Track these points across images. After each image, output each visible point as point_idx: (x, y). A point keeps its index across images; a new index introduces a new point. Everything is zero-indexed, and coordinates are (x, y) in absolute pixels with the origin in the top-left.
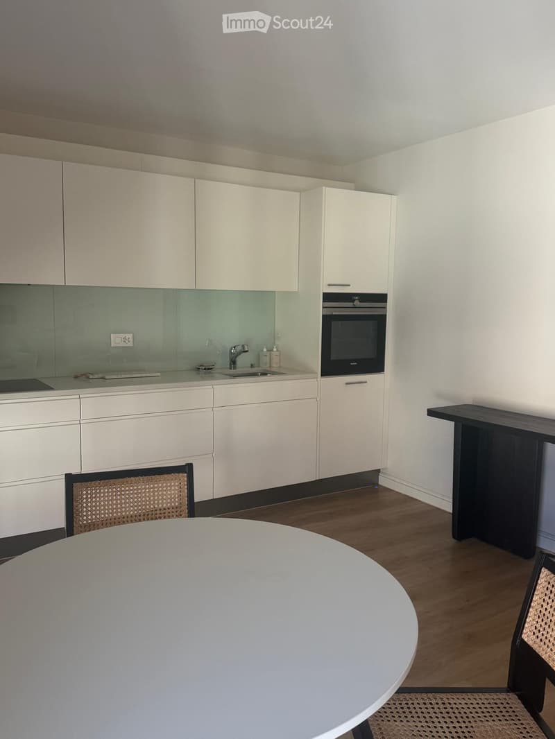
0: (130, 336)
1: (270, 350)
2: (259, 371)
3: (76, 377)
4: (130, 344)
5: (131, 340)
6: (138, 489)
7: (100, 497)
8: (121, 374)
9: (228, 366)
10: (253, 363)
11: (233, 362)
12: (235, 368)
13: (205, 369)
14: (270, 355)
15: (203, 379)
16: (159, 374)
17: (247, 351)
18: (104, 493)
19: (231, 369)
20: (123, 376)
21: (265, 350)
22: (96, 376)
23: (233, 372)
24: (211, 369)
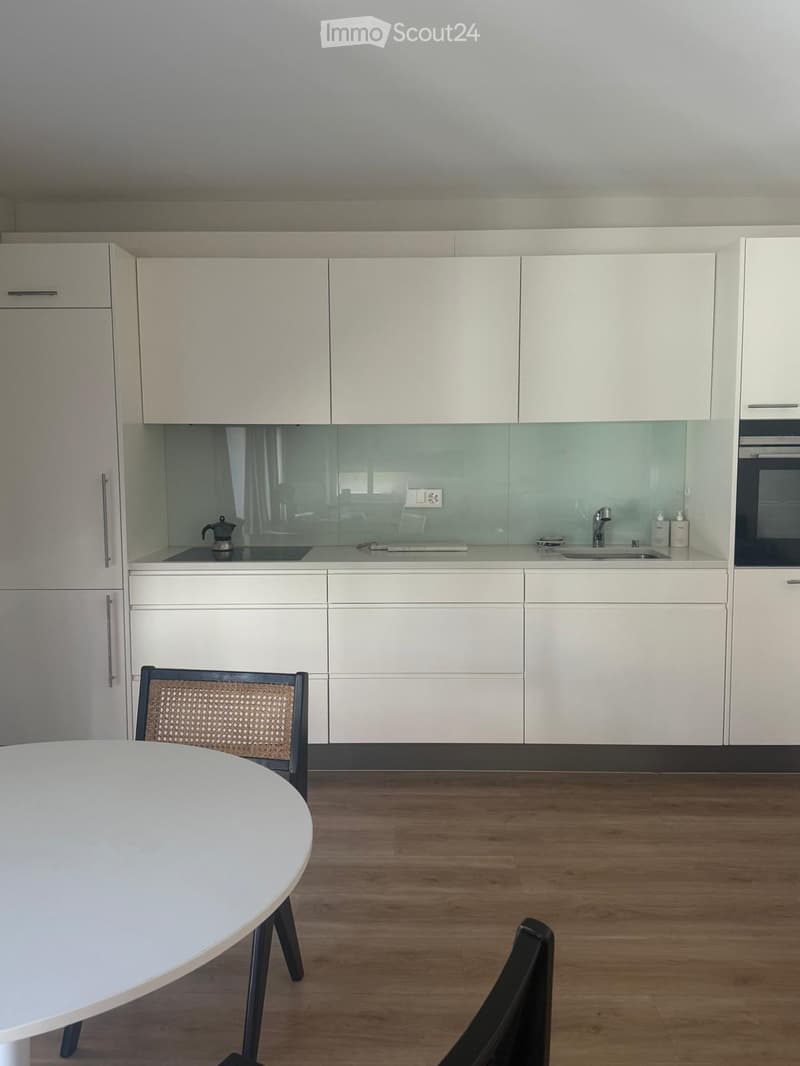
0: (438, 492)
1: (670, 519)
2: (647, 552)
3: (359, 547)
4: (438, 504)
5: (440, 498)
6: (230, 699)
7: (181, 702)
8: (410, 546)
9: (591, 543)
10: (636, 539)
11: (599, 537)
12: (601, 545)
13: (547, 544)
14: (670, 525)
15: (543, 558)
16: (465, 548)
17: (609, 519)
18: (187, 697)
19: (594, 547)
20: (412, 549)
21: (660, 518)
22: (379, 547)
23: (598, 550)
24: (558, 545)
